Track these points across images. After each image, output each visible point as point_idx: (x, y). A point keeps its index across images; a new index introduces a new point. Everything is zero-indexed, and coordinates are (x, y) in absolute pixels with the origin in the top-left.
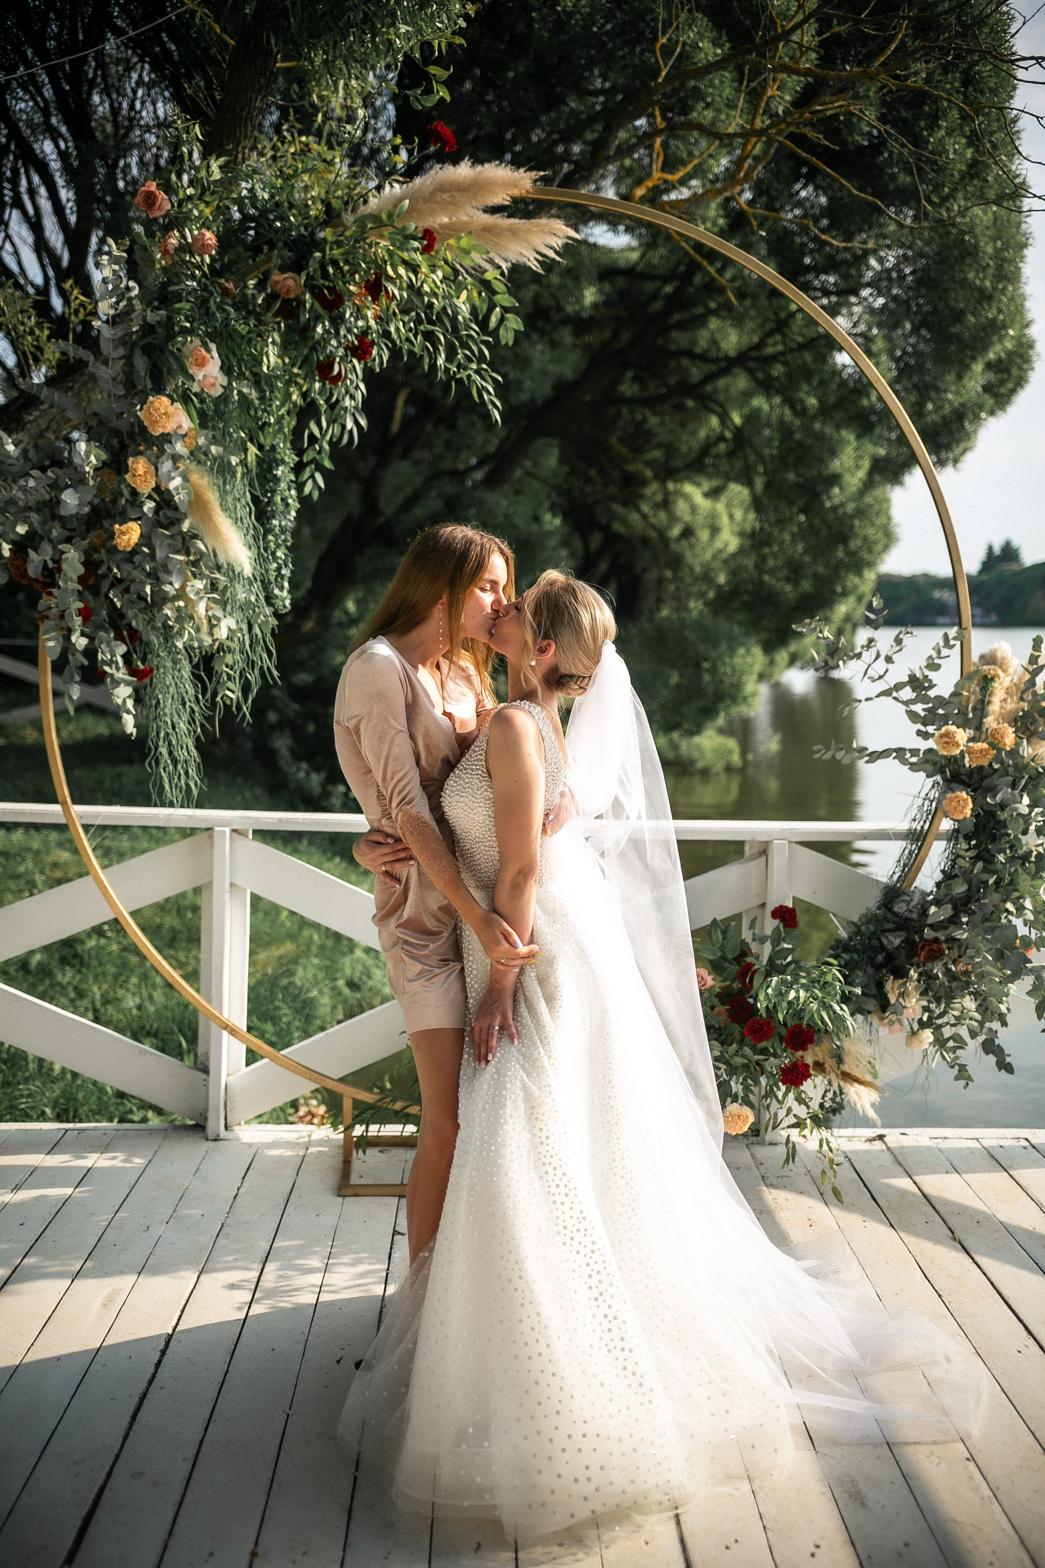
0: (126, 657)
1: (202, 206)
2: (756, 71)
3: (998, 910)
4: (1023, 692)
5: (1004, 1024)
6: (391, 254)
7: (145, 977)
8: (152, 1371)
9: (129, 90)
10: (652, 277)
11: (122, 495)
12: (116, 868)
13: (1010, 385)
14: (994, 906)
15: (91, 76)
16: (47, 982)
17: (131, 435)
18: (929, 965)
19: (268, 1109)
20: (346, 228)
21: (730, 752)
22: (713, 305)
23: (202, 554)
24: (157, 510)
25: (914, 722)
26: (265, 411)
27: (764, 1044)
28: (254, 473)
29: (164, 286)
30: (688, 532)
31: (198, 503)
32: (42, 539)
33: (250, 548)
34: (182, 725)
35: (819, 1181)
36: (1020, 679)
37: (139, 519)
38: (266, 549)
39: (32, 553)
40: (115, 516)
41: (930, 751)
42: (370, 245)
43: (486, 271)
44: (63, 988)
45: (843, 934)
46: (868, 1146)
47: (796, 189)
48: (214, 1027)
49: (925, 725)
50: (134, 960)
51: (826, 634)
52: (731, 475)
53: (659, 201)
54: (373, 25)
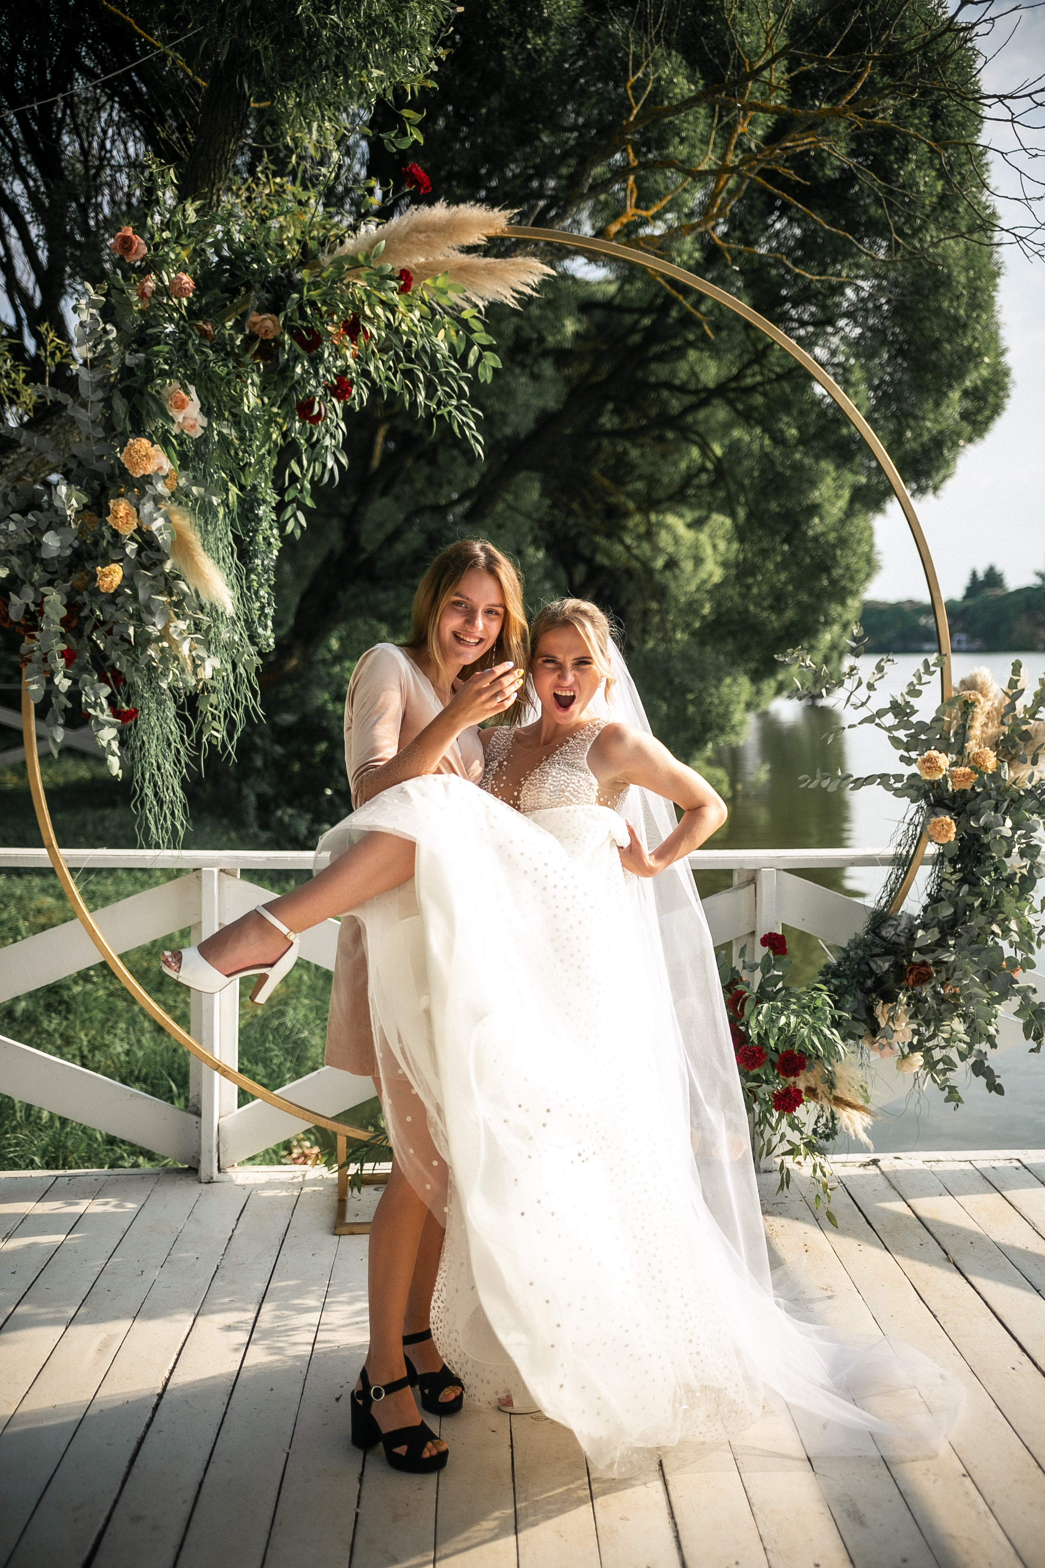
0: (111, 699)
1: (178, 249)
2: (727, 108)
3: (984, 932)
4: (1003, 716)
5: (994, 1046)
6: (368, 295)
7: (132, 1022)
8: (150, 1415)
9: (99, 129)
10: (631, 311)
11: (103, 537)
12: (100, 912)
13: (987, 413)
14: (980, 928)
15: (60, 115)
16: (33, 1030)
17: (111, 477)
18: (918, 988)
19: (260, 1150)
20: (323, 269)
21: (719, 782)
22: (691, 337)
23: (185, 595)
24: (139, 552)
25: (897, 748)
26: (245, 451)
27: (756, 1071)
28: (235, 513)
29: (142, 329)
30: (671, 564)
31: (181, 544)
32: (24, 582)
33: (233, 588)
34: (167, 766)
35: (814, 1207)
36: (1001, 703)
37: (121, 561)
38: (249, 588)
39: (13, 597)
40: (97, 558)
41: (914, 775)
42: (347, 286)
43: (463, 309)
44: (50, 1034)
45: (832, 959)
46: (862, 1171)
47: (770, 222)
48: (205, 1068)
49: (908, 750)
50: (121, 1005)
51: (808, 662)
52: (715, 506)
53: (633, 236)
54: (345, 68)
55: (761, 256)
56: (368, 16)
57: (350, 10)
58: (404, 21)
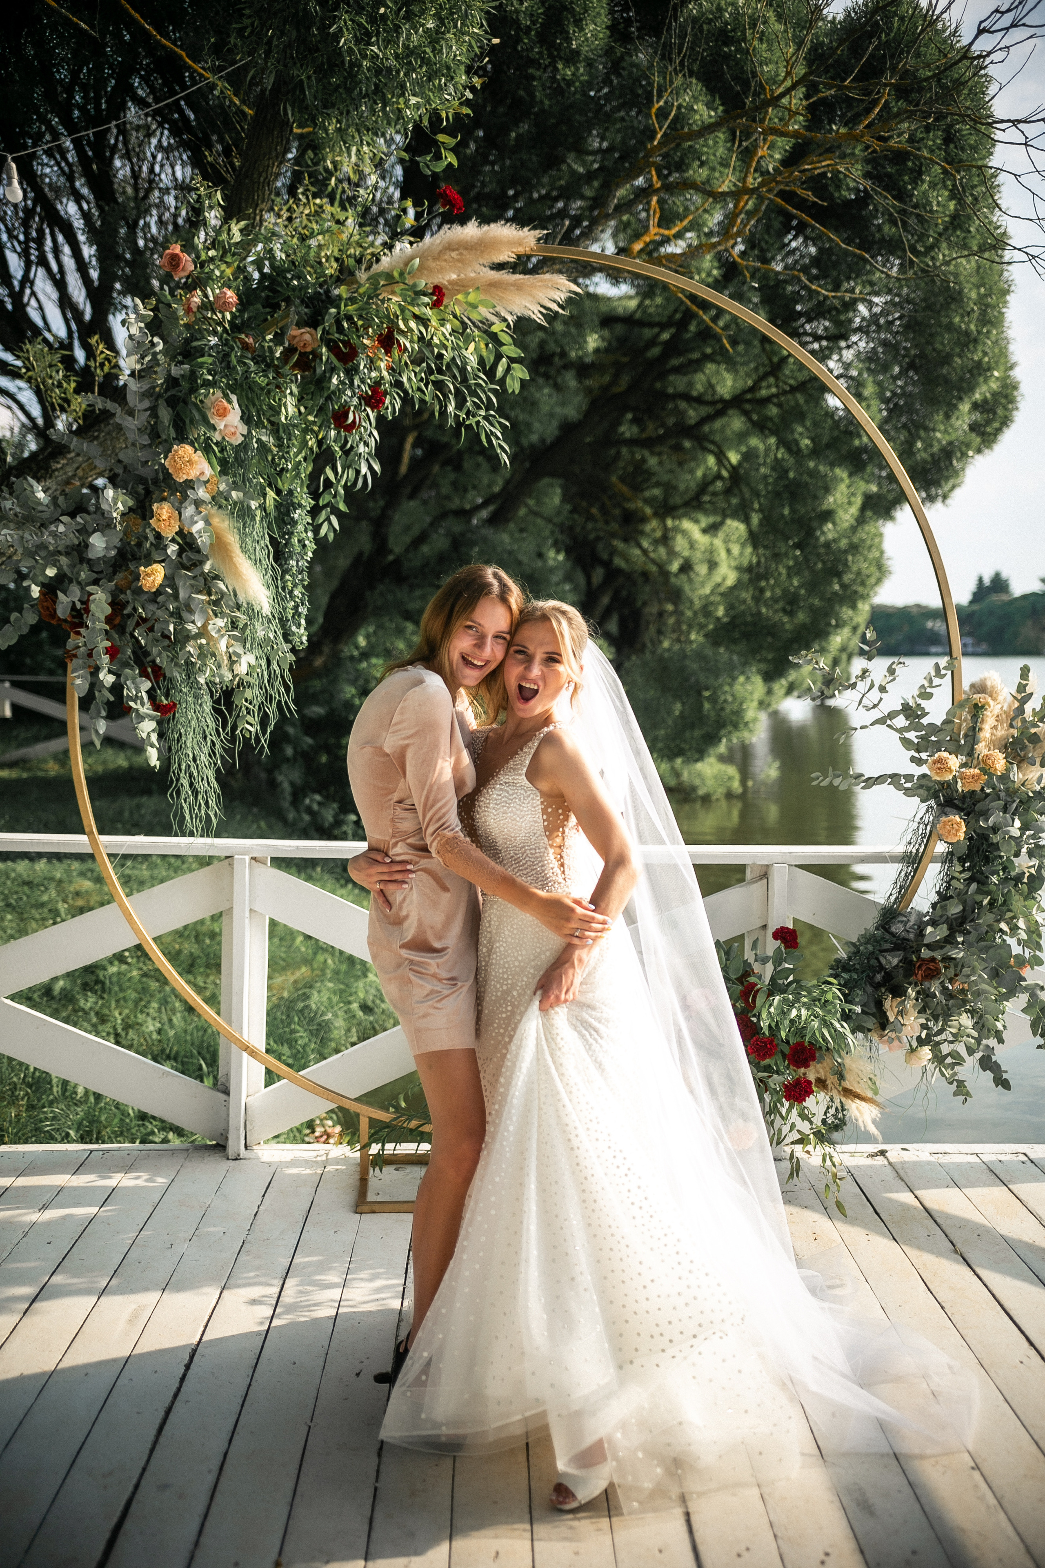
0: (151, 693)
1: (223, 267)
2: (747, 134)
3: (992, 930)
4: (1012, 719)
5: (1001, 1041)
6: (402, 309)
7: (164, 1002)
9: (149, 154)
10: (651, 325)
11: (147, 538)
12: (136, 896)
13: (996, 425)
14: (988, 926)
15: (112, 141)
16: (70, 1008)
17: (156, 482)
18: (927, 984)
19: (285, 1129)
20: (360, 286)
21: (730, 778)
22: (709, 351)
23: (223, 594)
24: (180, 554)
25: (908, 749)
26: (282, 457)
27: (767, 1061)
28: (272, 517)
29: (187, 341)
30: (687, 567)
31: (219, 545)
32: (70, 581)
33: (269, 588)
34: (203, 757)
35: (822, 1196)
36: (1009, 707)
37: (163, 561)
38: (283, 588)
39: (60, 595)
40: (140, 559)
41: (924, 776)
42: (383, 301)
43: (493, 324)
44: (86, 1013)
45: (843, 954)
46: (870, 1162)
47: (786, 241)
48: (234, 1048)
49: (918, 751)
50: (154, 985)
51: (822, 665)
52: (728, 512)
53: (655, 255)
54: (384, 95)
55: (778, 273)
56: (406, 47)
57: (389, 42)
58: (441, 51)
